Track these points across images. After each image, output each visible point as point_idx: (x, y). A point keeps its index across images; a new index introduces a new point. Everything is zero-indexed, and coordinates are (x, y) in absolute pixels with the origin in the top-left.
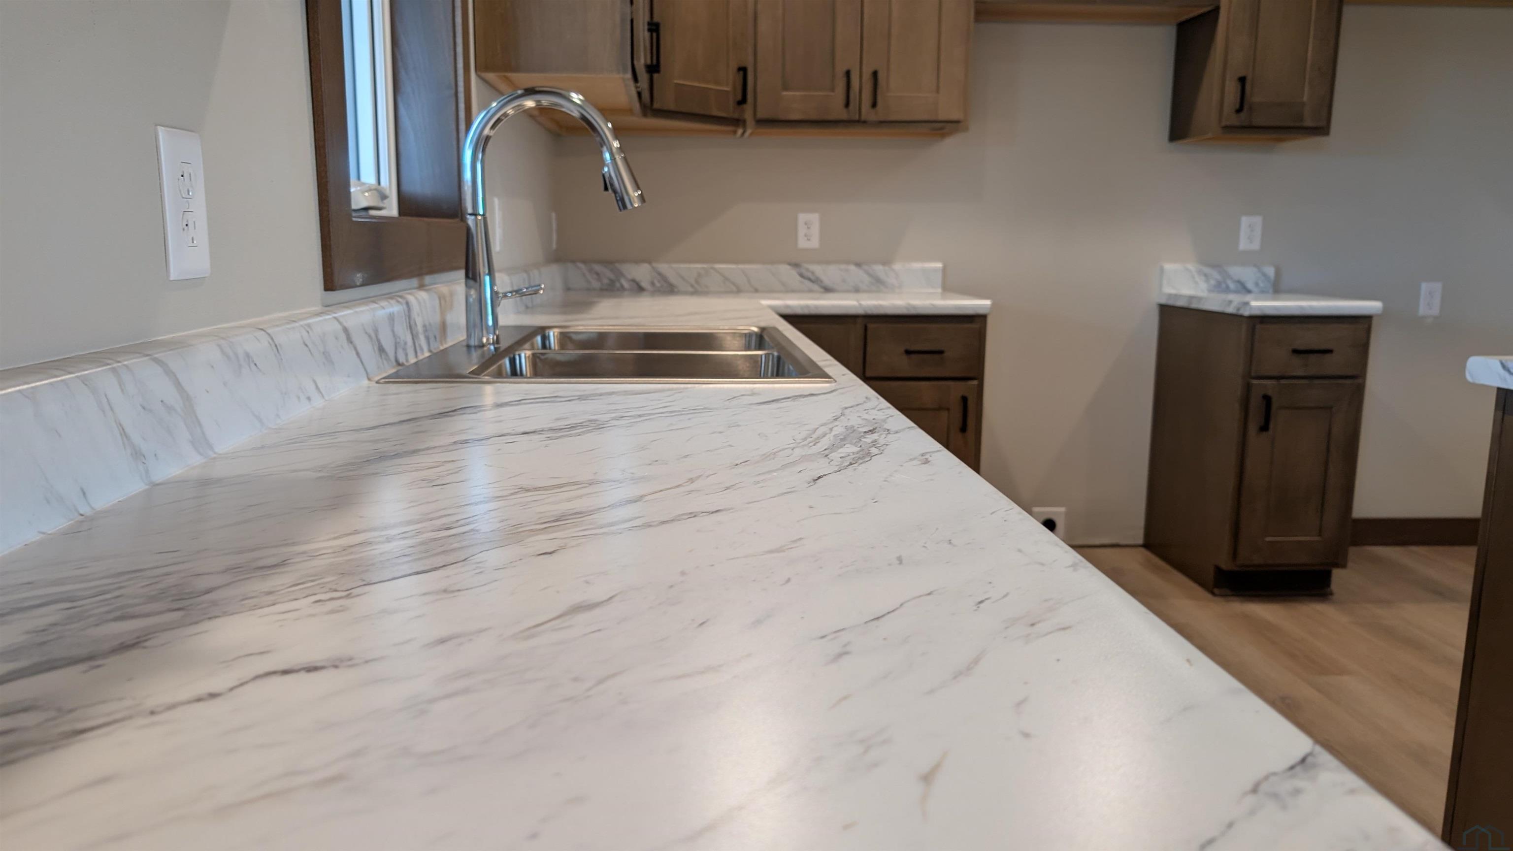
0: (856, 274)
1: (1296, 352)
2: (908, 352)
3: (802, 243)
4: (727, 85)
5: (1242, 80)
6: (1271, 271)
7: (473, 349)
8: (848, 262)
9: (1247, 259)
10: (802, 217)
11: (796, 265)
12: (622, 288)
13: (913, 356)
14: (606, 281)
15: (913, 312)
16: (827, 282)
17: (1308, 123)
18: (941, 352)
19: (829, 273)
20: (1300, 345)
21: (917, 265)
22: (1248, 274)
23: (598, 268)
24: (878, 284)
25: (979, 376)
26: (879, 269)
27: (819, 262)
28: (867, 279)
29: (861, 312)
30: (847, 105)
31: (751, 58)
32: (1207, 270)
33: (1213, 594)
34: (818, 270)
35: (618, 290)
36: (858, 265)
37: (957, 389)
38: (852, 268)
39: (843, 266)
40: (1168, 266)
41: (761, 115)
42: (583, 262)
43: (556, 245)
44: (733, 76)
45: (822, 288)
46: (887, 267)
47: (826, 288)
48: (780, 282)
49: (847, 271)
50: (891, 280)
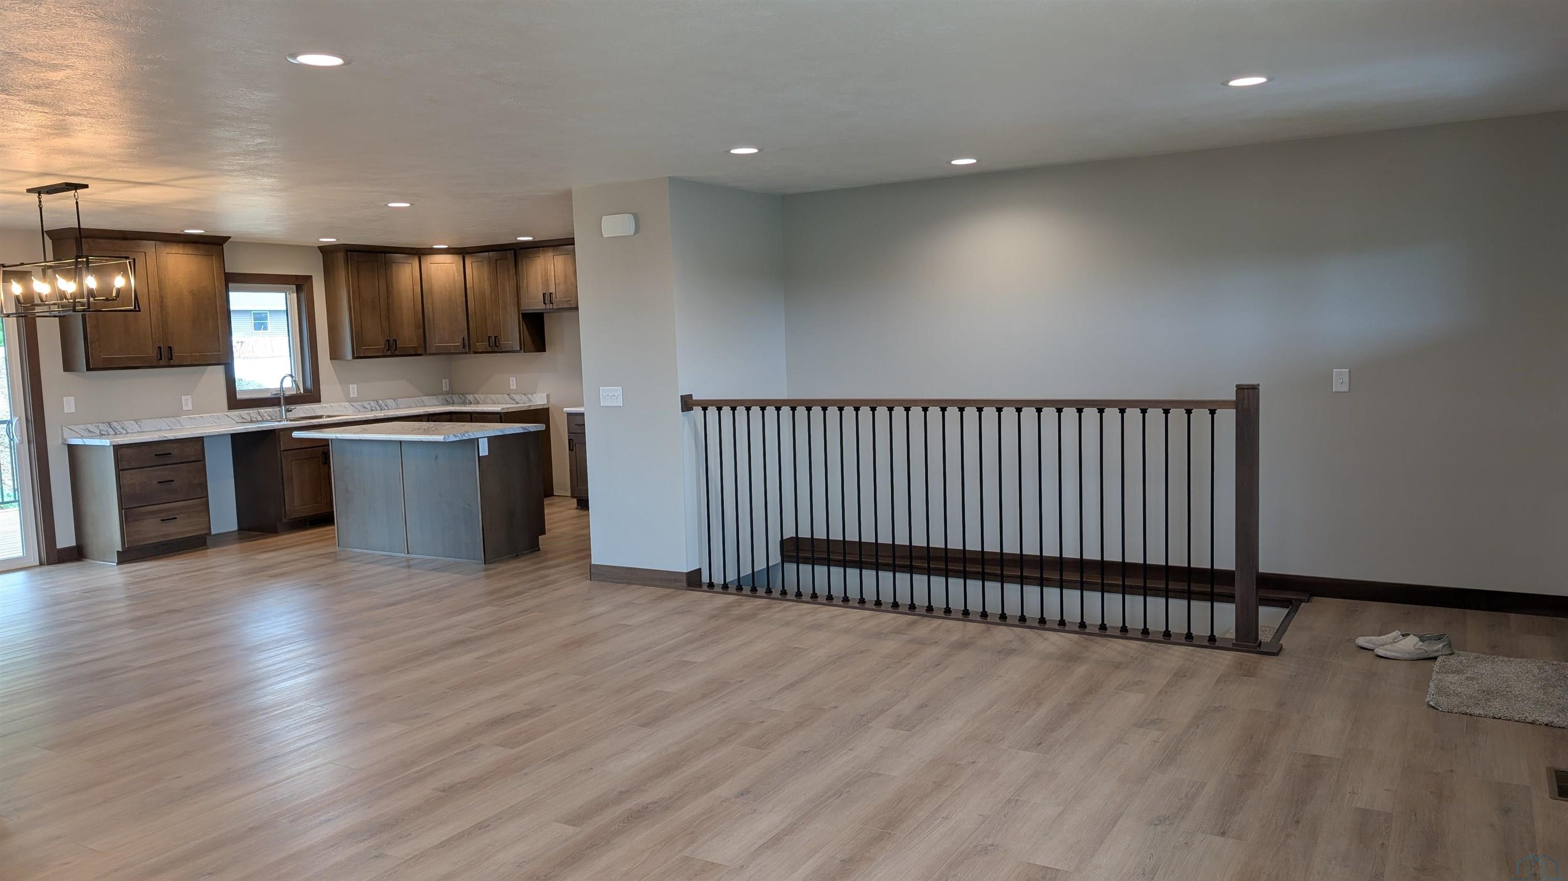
0: (524, 398)
3: (512, 388)
4: (459, 343)
8: (522, 394)
10: (511, 379)
11: (509, 395)
21: (540, 394)
26: (530, 395)
28: (527, 399)
34: (515, 397)
42: (458, 394)
43: (448, 389)
44: (461, 340)
45: (515, 402)
46: (532, 395)
47: (517, 402)
48: (505, 400)
49: (521, 396)
50: (533, 400)
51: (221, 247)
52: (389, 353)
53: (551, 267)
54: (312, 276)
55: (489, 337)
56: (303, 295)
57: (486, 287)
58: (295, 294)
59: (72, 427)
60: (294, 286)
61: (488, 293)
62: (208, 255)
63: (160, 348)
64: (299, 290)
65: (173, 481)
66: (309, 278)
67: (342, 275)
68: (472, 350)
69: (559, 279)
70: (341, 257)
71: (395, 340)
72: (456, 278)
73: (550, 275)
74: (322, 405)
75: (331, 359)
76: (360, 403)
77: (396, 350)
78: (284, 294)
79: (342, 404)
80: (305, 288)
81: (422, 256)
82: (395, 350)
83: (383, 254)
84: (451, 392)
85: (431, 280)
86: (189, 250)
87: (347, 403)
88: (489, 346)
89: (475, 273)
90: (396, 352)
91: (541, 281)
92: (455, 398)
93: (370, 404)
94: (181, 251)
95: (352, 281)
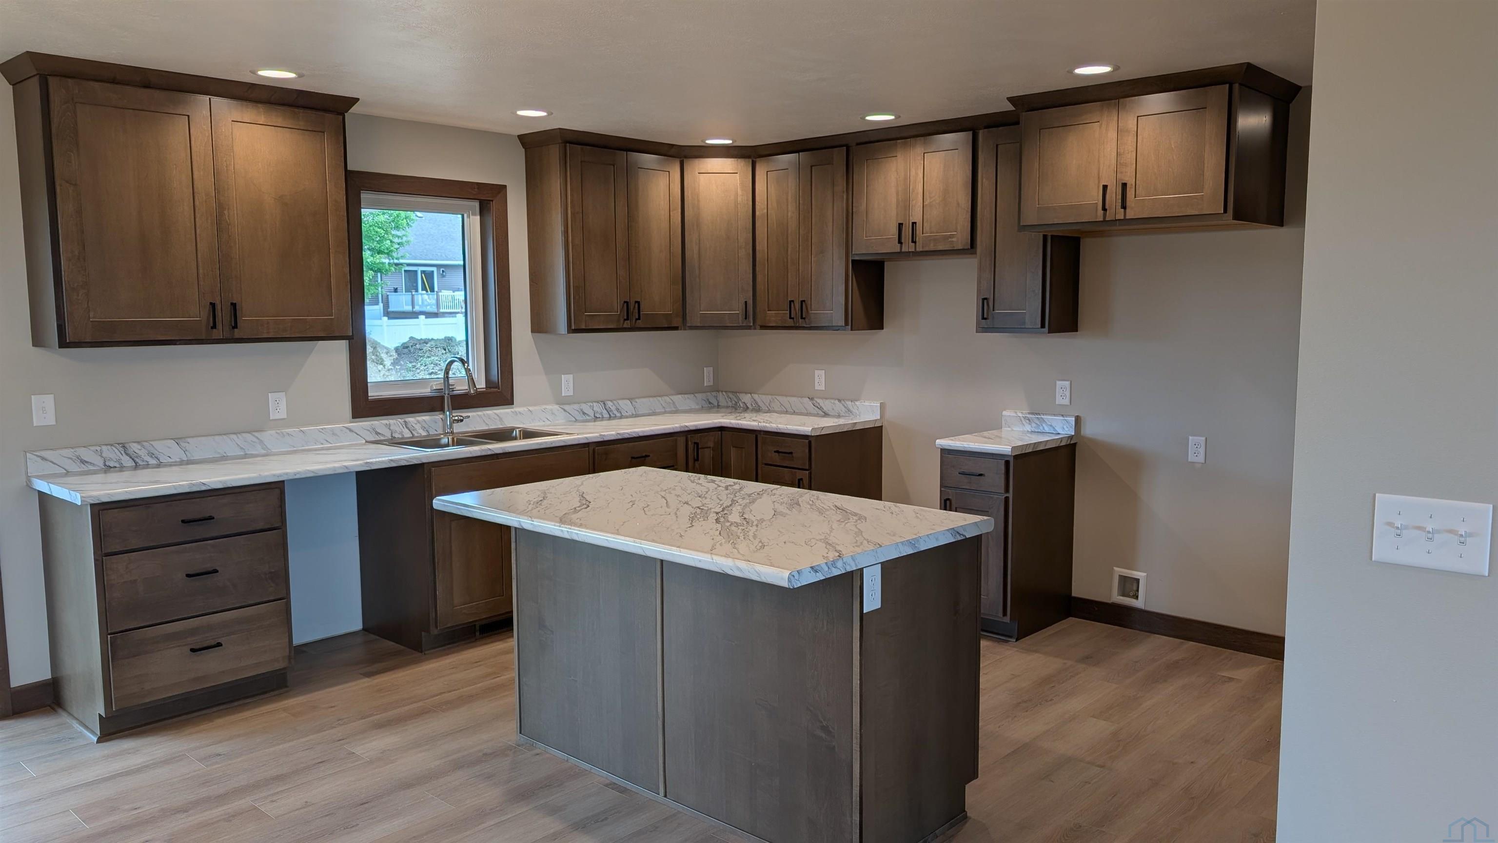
0: (839, 407)
3: (816, 387)
8: (835, 399)
9: (1059, 410)
10: (818, 372)
11: (811, 399)
12: (741, 407)
16: (825, 409)
19: (827, 405)
20: (965, 469)
21: (867, 403)
23: (731, 395)
24: (849, 412)
26: (849, 403)
27: (822, 398)
28: (843, 409)
29: (758, 429)
32: (1030, 416)
34: (822, 403)
35: (738, 407)
36: (840, 401)
38: (837, 402)
39: (833, 401)
40: (1004, 413)
41: (759, 324)
42: (726, 392)
43: (712, 384)
44: (742, 306)
45: (823, 412)
46: (853, 403)
47: (825, 413)
48: (805, 408)
49: (834, 404)
50: (855, 411)
51: (341, 117)
52: (627, 324)
53: (917, 174)
54: (505, 186)
55: (791, 302)
56: (490, 222)
57: (789, 214)
58: (478, 217)
59: (44, 454)
60: (476, 204)
61: (793, 225)
62: (316, 131)
63: (213, 305)
64: (484, 210)
65: (216, 571)
66: (501, 190)
67: (555, 185)
68: (759, 322)
69: (930, 198)
70: (554, 153)
71: (638, 303)
72: (739, 199)
73: (913, 191)
74: (516, 408)
75: (532, 331)
76: (576, 406)
77: (639, 319)
78: (460, 216)
79: (549, 407)
80: (494, 206)
81: (685, 160)
82: (636, 319)
83: (625, 152)
84: (715, 389)
85: (698, 201)
86: (277, 117)
87: (557, 407)
88: (790, 318)
89: (772, 190)
90: (640, 323)
91: (894, 200)
92: (722, 399)
93: (592, 408)
94: (262, 119)
95: (572, 195)
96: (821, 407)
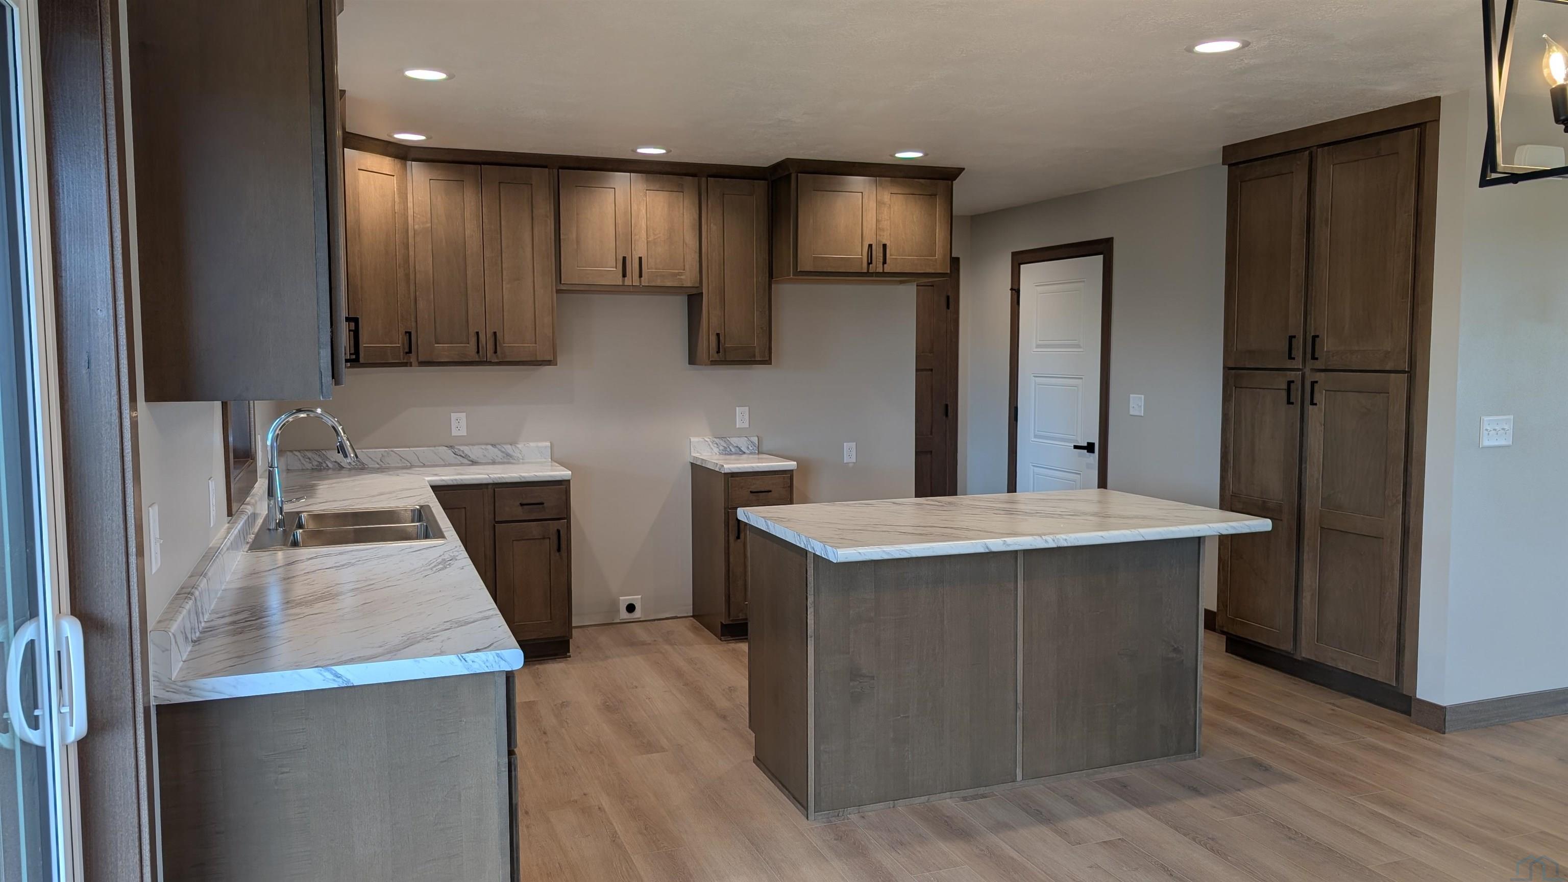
0: (493, 452)
1: (751, 492)
2: (522, 505)
3: (455, 433)
4: (399, 342)
5: (718, 335)
6: (755, 440)
7: (272, 531)
8: (487, 444)
9: (741, 433)
10: (454, 416)
11: (451, 447)
12: (328, 468)
13: (525, 507)
14: (315, 463)
15: (523, 480)
16: (473, 457)
17: (758, 358)
18: (542, 504)
19: (475, 452)
20: (753, 488)
21: (532, 444)
22: (742, 443)
23: (309, 454)
24: (508, 459)
25: (568, 517)
26: (509, 448)
27: (468, 444)
28: (500, 454)
29: (491, 482)
30: (478, 352)
31: (414, 324)
32: (717, 440)
33: (721, 640)
34: (466, 449)
35: (324, 469)
36: (493, 445)
37: (553, 526)
38: (490, 447)
39: (483, 447)
40: (692, 439)
41: (420, 359)
45: (470, 461)
46: (513, 446)
47: (472, 462)
48: (441, 458)
49: (486, 449)
50: (517, 454)
55: (479, 331)
57: (468, 233)
61: (473, 245)
96: (466, 455)
